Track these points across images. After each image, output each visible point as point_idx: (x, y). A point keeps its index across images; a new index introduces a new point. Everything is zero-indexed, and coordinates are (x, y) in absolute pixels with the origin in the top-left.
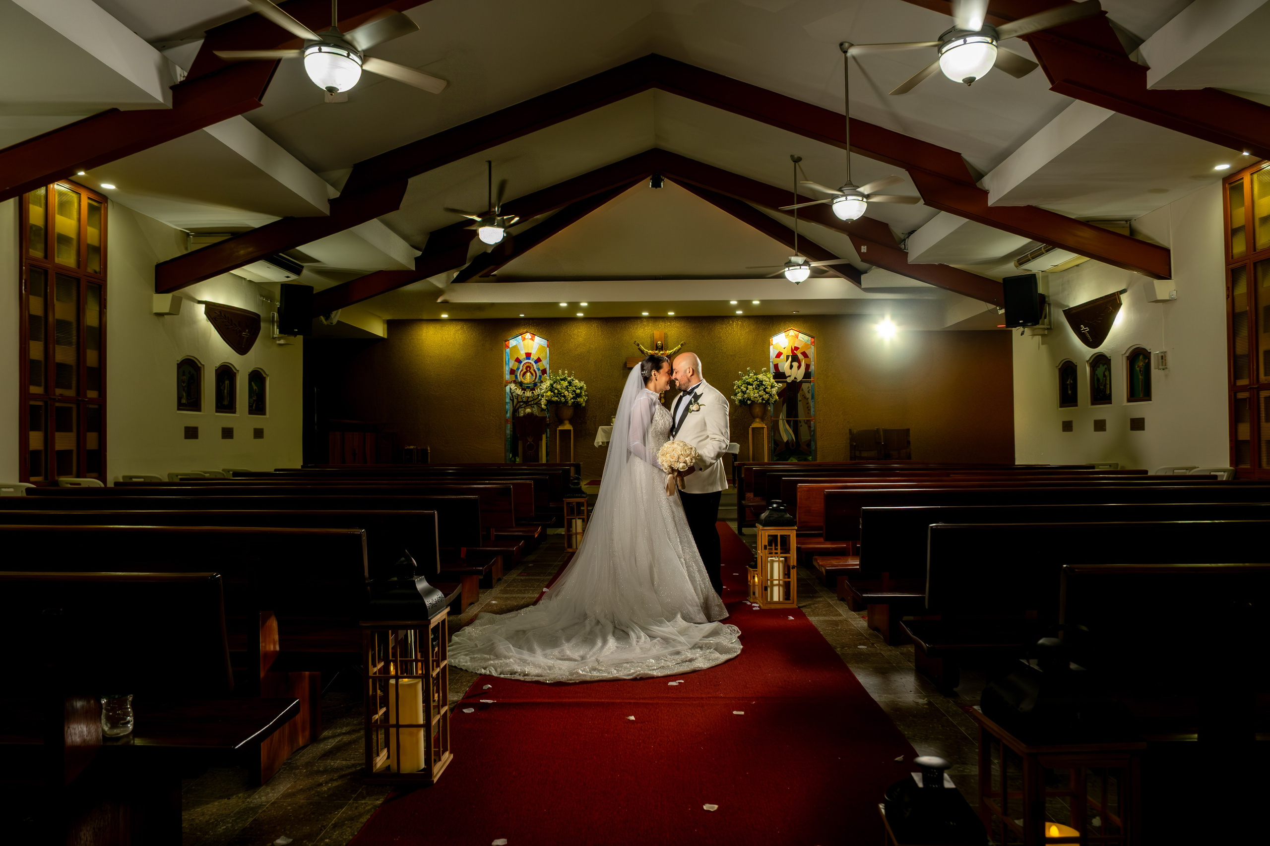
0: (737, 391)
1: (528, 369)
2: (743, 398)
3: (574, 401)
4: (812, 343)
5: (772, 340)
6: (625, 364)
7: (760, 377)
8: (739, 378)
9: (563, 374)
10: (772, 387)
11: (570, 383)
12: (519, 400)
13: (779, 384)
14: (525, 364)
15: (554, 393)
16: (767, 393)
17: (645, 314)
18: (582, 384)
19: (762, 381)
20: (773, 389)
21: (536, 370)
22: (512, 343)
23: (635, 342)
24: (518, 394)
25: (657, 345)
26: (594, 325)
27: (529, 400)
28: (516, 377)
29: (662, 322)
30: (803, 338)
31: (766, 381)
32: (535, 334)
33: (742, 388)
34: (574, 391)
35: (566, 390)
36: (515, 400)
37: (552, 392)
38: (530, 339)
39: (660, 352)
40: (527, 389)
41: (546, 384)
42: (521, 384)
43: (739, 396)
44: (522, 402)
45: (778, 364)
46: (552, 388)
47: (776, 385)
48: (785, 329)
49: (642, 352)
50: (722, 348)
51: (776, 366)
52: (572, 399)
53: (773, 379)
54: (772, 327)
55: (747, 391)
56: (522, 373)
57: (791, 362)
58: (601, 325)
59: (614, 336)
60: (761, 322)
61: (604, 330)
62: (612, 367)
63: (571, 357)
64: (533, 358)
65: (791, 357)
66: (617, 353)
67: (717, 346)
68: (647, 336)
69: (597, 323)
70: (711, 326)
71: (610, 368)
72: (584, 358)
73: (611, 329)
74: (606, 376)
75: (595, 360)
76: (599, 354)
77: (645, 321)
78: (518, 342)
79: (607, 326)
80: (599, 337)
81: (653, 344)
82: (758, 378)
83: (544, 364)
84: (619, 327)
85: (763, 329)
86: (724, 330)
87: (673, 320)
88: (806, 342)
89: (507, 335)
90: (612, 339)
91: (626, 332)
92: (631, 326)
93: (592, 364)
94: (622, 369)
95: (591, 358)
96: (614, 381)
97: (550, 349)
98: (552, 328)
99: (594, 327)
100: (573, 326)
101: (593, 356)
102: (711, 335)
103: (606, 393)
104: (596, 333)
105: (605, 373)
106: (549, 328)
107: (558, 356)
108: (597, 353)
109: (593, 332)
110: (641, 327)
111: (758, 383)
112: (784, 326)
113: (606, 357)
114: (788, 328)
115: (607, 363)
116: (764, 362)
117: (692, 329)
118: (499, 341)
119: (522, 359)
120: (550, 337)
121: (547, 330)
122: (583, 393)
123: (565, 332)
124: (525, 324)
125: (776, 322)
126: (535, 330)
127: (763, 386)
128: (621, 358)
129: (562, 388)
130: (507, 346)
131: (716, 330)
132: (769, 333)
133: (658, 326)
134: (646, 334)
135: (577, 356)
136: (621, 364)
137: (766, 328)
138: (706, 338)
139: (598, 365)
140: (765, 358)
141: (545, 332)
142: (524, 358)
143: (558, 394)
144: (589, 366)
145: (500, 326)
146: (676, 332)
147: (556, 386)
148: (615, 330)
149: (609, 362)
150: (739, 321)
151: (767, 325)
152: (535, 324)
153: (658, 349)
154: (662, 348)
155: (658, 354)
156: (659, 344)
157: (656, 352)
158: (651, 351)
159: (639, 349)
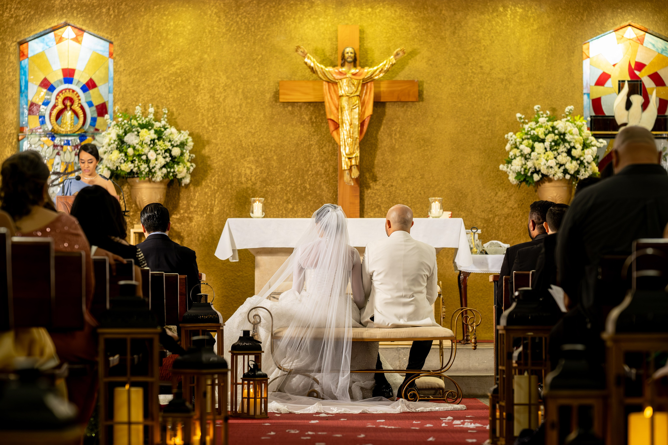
0: (511, 153)
1: (68, 103)
2: (525, 169)
3: (168, 173)
5: (588, 48)
6: (276, 96)
7: (561, 125)
8: (516, 128)
9: (145, 114)
10: (585, 146)
11: (160, 134)
13: (601, 140)
14: (61, 92)
15: (126, 154)
16: (573, 158)
18: (184, 137)
19: (564, 134)
20: (586, 151)
21: (86, 106)
22: (34, 47)
23: (298, 47)
25: (343, 54)
26: (210, 12)
27: (69, 170)
28: (42, 120)
29: (356, 6)
30: (653, 45)
31: (572, 134)
32: (84, 28)
33: (521, 147)
34: (168, 151)
35: (151, 148)
37: (121, 151)
38: (73, 40)
39: (350, 69)
40: (65, 147)
42: (52, 136)
43: (517, 165)
45: (600, 98)
46: (121, 144)
47: (595, 143)
48: (614, 24)
49: (312, 70)
50: (482, 64)
51: (597, 103)
52: (164, 166)
53: (589, 130)
54: (589, 21)
55: (533, 154)
56: (55, 112)
57: (629, 95)
58: (225, 11)
59: (252, 35)
60: (564, 9)
61: (232, 23)
62: (249, 101)
63: (160, 79)
64: (79, 82)
65: (629, 85)
66: (258, 72)
67: (471, 59)
68: (323, 36)
69: (216, 7)
70: (459, 15)
71: (244, 105)
72: (189, 83)
73: (246, 21)
74: (234, 121)
75: (213, 85)
76: (221, 73)
77: (318, 5)
78: (47, 45)
79: (238, 15)
80: (222, 37)
81: (336, 53)
82: (557, 127)
83: (103, 95)
84: (263, 15)
85: (567, 25)
86: (486, 25)
87: (379, 4)
88: (660, 52)
89: (25, 29)
90: (248, 41)
91: (278, 28)
92: (288, 14)
93: (205, 95)
94: (271, 106)
95: (204, 83)
96: (253, 131)
97: (114, 62)
98: (121, 17)
99: (211, 16)
100: (165, 14)
101: (208, 78)
102: (458, 35)
103: (233, 157)
104: (215, 28)
105: (233, 114)
106: (115, 16)
107: (132, 77)
108: (217, 71)
109: (209, 26)
110: (310, 16)
111: (557, 137)
112: (612, 19)
113: (237, 81)
114: (620, 23)
115: (236, 92)
116: (571, 94)
117: (420, 23)
118: (9, 43)
119: (55, 82)
120: (117, 35)
121: (110, 21)
122: (187, 156)
123: (148, 26)
124: (62, 9)
125: (595, 10)
126: (84, 21)
127: (567, 145)
128: (267, 82)
129: (142, 143)
130: (24, 55)
131: (470, 25)
132: (580, 33)
133: (347, 15)
134: (322, 31)
135: (174, 78)
136: (267, 94)
137: (575, 22)
138: (449, 43)
139: (219, 96)
140: (572, 85)
141: (106, 25)
142: (60, 81)
143: (133, 157)
144: (198, 99)
145: (12, 12)
146: (384, 29)
147: (130, 139)
148: (255, 23)
149: (240, 91)
150: (519, 7)
151: (577, 17)
152: (84, 8)
153: (346, 63)
154: (354, 62)
155: (345, 74)
156: (348, 53)
157: (344, 69)
158: (330, 69)
159: (306, 63)
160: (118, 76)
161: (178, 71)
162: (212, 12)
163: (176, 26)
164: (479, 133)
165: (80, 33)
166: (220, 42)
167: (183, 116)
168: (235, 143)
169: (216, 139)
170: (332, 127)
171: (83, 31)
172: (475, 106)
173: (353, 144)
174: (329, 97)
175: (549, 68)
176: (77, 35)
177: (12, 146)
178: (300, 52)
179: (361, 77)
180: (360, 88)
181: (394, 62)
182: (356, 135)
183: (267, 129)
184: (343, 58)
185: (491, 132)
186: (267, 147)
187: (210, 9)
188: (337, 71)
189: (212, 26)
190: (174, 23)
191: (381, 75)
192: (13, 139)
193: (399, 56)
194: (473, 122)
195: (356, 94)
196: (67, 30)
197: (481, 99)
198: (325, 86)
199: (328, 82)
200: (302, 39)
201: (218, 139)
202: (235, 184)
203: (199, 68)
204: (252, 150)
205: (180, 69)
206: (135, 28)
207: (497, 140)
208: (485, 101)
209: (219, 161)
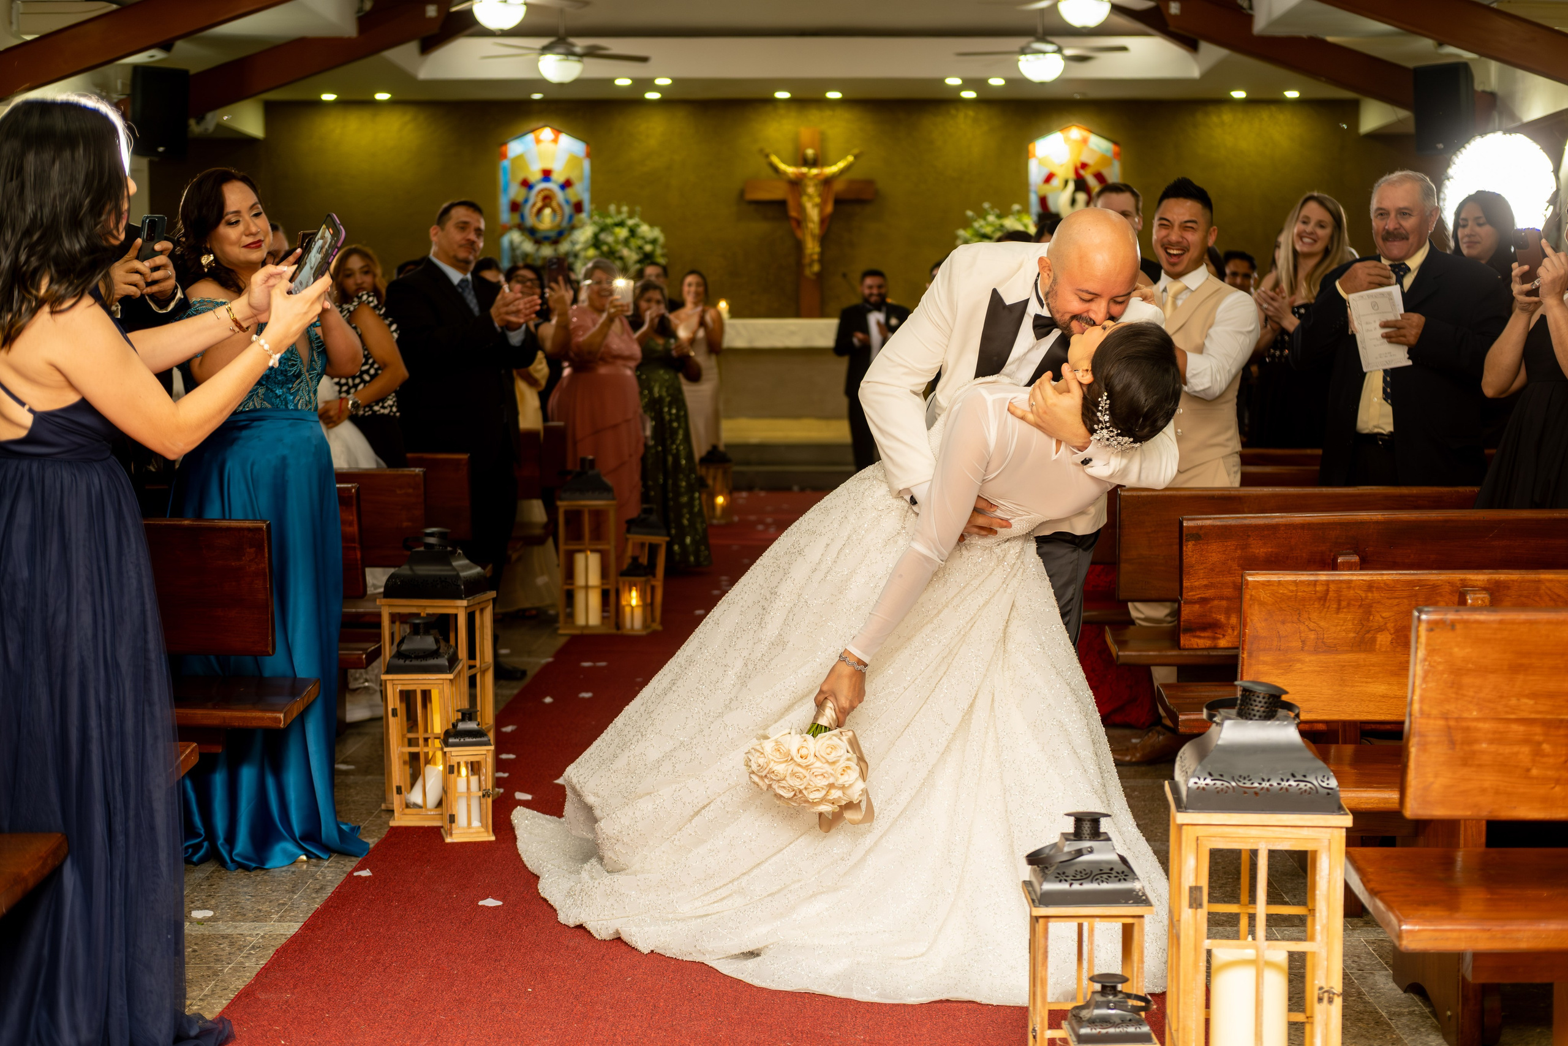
1: (547, 202)
4: (1117, 155)
5: (1034, 149)
6: (742, 193)
8: (966, 224)
11: (633, 232)
14: (540, 191)
17: (782, 95)
18: (656, 233)
21: (563, 204)
22: (515, 148)
23: (762, 149)
25: (805, 155)
28: (522, 217)
29: (816, 109)
30: (1097, 145)
32: (561, 129)
34: (640, 248)
35: (625, 246)
38: (550, 140)
39: (810, 170)
40: (544, 243)
41: (584, 234)
42: (531, 233)
46: (596, 242)
48: (1060, 126)
49: (776, 169)
50: (936, 164)
51: (1043, 201)
54: (1036, 123)
56: (535, 209)
58: (693, 114)
59: (718, 137)
60: (1014, 112)
62: (716, 198)
63: (633, 178)
64: (556, 181)
66: (725, 172)
67: (925, 159)
68: (785, 137)
69: (685, 111)
70: (915, 117)
71: (711, 203)
73: (714, 123)
75: (683, 184)
77: (781, 108)
78: (526, 146)
80: (691, 138)
83: (579, 193)
85: (1016, 126)
86: (939, 127)
87: (839, 107)
88: (1103, 152)
89: (505, 133)
90: (715, 142)
91: (743, 131)
92: (753, 117)
94: (736, 204)
96: (720, 227)
97: (589, 161)
98: (595, 120)
99: (680, 118)
100: (637, 117)
102: (913, 137)
104: (685, 130)
106: (590, 119)
107: (606, 176)
108: (686, 170)
109: (679, 128)
110: (773, 119)
112: (1058, 121)
114: (1066, 124)
116: (1018, 193)
117: (877, 124)
118: (490, 144)
119: (534, 182)
120: (593, 137)
121: (586, 123)
122: (659, 251)
123: (620, 128)
124: (541, 112)
125: (1042, 113)
126: (562, 123)
128: (733, 181)
129: (617, 242)
130: (503, 156)
131: (924, 126)
132: (1027, 134)
133: (808, 118)
134: (785, 133)
135: (645, 178)
136: (732, 194)
137: (1025, 121)
138: (904, 144)
139: (688, 194)
141: (582, 126)
142: (539, 180)
144: (668, 197)
145: (493, 116)
146: (843, 131)
147: (605, 237)
148: (721, 125)
149: (708, 189)
150: (970, 110)
152: (561, 112)
153: (807, 164)
154: (815, 162)
155: (807, 174)
156: (808, 154)
157: (804, 170)
158: (792, 169)
159: (770, 163)
160: (594, 175)
161: (650, 171)
162: (682, 115)
163: (648, 128)
165: (558, 133)
166: (689, 143)
168: (703, 238)
170: (794, 224)
171: (560, 132)
172: (929, 204)
173: (816, 240)
174: (791, 196)
175: (998, 167)
176: (555, 136)
178: (763, 152)
179: (821, 177)
180: (821, 187)
181: (851, 161)
182: (817, 231)
183: (733, 225)
184: (804, 158)
186: (733, 242)
187: (680, 112)
188: (799, 171)
189: (682, 128)
190: (645, 125)
193: (856, 156)
195: (817, 194)
196: (545, 130)
197: (934, 196)
198: (788, 185)
199: (790, 182)
200: (766, 140)
203: (669, 169)
204: (719, 245)
205: (652, 169)
206: (609, 130)
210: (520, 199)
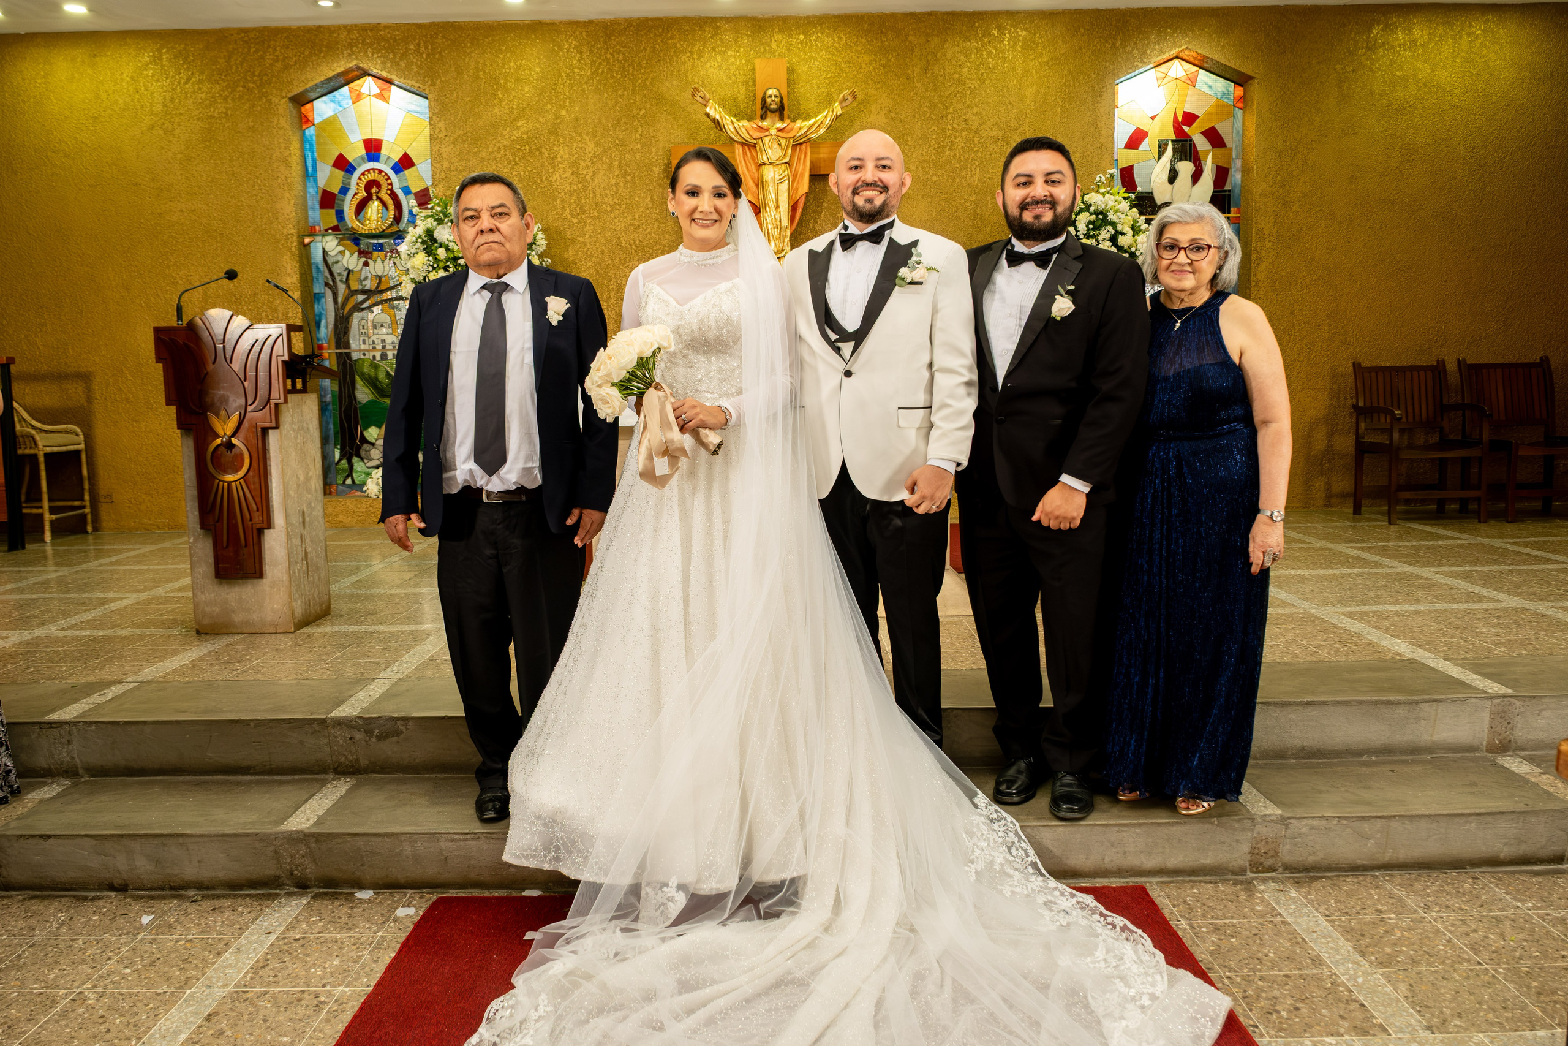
1: (374, 190)
4: (1243, 102)
5: (1119, 93)
7: (1093, 198)
12: (355, 286)
14: (363, 174)
15: (436, 258)
21: (400, 193)
22: (322, 109)
23: (695, 89)
24: (347, 269)
25: (764, 100)
27: (382, 287)
28: (340, 214)
29: (781, 31)
30: (1210, 87)
31: (1116, 211)
32: (384, 74)
36: (342, 288)
37: (429, 254)
38: (376, 96)
39: (774, 123)
40: (375, 254)
42: (355, 238)
44: (363, 292)
45: (1131, 167)
47: (1144, 226)
48: (1161, 52)
49: (717, 125)
50: (968, 116)
51: (1126, 174)
53: (1132, 206)
54: (1124, 48)
56: (356, 203)
57: (1174, 161)
58: (588, 43)
59: (630, 79)
60: (1088, 30)
61: (599, 61)
62: (629, 178)
63: (499, 148)
64: (389, 158)
65: (1173, 146)
66: (641, 135)
67: (951, 110)
68: (733, 78)
69: (576, 38)
70: (935, 41)
71: (622, 184)
72: (540, 153)
73: (621, 58)
74: (609, 209)
75: (576, 156)
76: (587, 138)
77: (726, 30)
78: (340, 106)
79: (608, 49)
80: (586, 83)
81: (754, 103)
82: (1091, 201)
83: (424, 177)
84: (645, 49)
85: (1093, 54)
86: (973, 56)
87: (815, 27)
88: (1219, 97)
89: (298, 80)
90: (625, 89)
91: (667, 67)
92: (682, 46)
93: (565, 171)
94: (660, 185)
95: (563, 153)
96: (636, 223)
97: (430, 124)
98: (437, 56)
99: (568, 51)
100: (501, 50)
101: (567, 146)
102: (932, 73)
103: (609, 262)
104: (576, 70)
105: (606, 199)
106: (428, 55)
107: (458, 147)
108: (580, 135)
109: (566, 67)
110: (714, 49)
111: (1093, 217)
112: (1159, 44)
113: (610, 148)
114: (1170, 51)
115: (610, 166)
116: (1096, 159)
117: (875, 55)
118: (275, 100)
119: (354, 160)
120: (433, 84)
121: (422, 62)
123: (477, 69)
124: (350, 45)
125: (1134, 31)
126: (384, 63)
127: (1110, 228)
128: (654, 150)
130: (308, 121)
131: (949, 56)
132: (1111, 67)
133: (769, 46)
134: (732, 71)
135: (518, 147)
136: (654, 169)
137: (1104, 49)
138: (918, 85)
139: (585, 172)
140: (1099, 145)
141: (416, 70)
142: (362, 158)
143: (447, 261)
144: (555, 178)
145: (277, 53)
146: (823, 66)
147: (444, 234)
148: (633, 61)
149: (616, 163)
150: (1021, 28)
151: (1107, 41)
152: (382, 44)
153: (769, 113)
154: (780, 111)
155: (768, 130)
156: (770, 96)
157: (765, 124)
158: (745, 123)
159: (708, 115)
160: (437, 147)
161: (525, 136)
162: (570, 45)
163: (519, 68)
164: (962, 219)
165: (385, 85)
166: (583, 90)
167: (535, 203)
168: (611, 241)
169: (583, 235)
171: (390, 82)
172: (957, 180)
173: (780, 238)
174: (745, 168)
175: (1065, 120)
176: (382, 90)
177: (291, 252)
178: (698, 98)
179: (791, 135)
180: (789, 151)
181: (840, 112)
182: (785, 222)
183: (657, 220)
184: (764, 105)
185: (981, 218)
186: (658, 246)
187: (567, 41)
188: (755, 126)
189: (571, 68)
190: (515, 63)
191: (822, 131)
192: (292, 243)
193: (847, 103)
194: (954, 203)
195: (784, 161)
196: (367, 82)
197: (966, 168)
198: (739, 150)
199: (743, 144)
200: (703, 83)
201: (587, 236)
202: (613, 301)
203: (554, 132)
204: (636, 251)
205: (526, 133)
206: (459, 72)
207: (988, 229)
208: (971, 171)
209: (589, 268)
210: (335, 189)
